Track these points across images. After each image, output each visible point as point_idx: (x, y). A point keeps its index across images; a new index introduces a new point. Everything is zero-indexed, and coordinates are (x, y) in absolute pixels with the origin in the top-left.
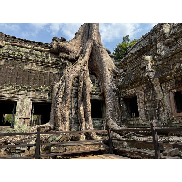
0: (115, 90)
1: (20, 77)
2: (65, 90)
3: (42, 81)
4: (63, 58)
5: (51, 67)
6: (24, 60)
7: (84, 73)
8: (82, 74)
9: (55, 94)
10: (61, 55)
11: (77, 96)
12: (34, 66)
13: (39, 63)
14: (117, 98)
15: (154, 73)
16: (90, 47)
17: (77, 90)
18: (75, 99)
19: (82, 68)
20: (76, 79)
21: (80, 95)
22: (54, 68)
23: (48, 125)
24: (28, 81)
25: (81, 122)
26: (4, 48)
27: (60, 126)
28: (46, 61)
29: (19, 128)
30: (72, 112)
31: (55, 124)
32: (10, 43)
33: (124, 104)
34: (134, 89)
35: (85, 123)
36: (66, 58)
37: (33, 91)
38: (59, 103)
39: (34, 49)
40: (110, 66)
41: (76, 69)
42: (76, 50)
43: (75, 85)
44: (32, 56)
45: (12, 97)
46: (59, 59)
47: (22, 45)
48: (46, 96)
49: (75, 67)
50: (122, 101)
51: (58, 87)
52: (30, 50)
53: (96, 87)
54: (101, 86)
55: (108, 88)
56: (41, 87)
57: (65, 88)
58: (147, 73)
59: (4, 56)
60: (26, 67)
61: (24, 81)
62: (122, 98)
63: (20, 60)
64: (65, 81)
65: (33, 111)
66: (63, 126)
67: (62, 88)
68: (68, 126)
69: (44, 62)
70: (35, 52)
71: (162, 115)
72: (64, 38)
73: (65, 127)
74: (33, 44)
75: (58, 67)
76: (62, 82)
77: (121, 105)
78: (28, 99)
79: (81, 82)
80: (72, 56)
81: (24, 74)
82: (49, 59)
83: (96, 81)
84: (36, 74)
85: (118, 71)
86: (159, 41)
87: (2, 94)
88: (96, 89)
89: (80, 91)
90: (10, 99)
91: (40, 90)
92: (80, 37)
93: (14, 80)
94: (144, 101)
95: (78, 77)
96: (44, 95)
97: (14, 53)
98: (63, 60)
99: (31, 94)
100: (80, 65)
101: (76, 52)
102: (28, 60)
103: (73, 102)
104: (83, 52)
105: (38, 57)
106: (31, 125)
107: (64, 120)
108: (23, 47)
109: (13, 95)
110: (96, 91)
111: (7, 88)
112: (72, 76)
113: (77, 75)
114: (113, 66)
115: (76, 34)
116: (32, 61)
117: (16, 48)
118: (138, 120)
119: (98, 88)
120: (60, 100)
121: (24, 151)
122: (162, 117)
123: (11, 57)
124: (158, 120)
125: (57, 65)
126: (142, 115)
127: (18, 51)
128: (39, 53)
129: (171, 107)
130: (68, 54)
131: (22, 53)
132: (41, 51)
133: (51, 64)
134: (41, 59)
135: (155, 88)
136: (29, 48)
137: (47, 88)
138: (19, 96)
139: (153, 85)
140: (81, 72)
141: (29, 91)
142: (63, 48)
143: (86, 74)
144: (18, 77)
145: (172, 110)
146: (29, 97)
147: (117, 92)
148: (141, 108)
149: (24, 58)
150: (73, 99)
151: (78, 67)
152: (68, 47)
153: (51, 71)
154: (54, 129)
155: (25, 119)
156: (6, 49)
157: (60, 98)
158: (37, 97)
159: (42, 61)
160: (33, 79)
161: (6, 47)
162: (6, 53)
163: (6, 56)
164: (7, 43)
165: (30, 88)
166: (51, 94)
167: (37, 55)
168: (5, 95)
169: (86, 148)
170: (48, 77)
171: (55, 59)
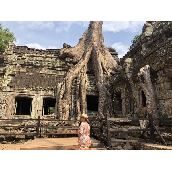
0: (109, 87)
1: (35, 81)
2: (65, 89)
3: (50, 82)
4: (68, 62)
5: (59, 70)
6: (40, 66)
7: (81, 75)
8: (79, 76)
9: (58, 93)
10: (67, 60)
11: (75, 93)
12: (47, 70)
13: (50, 68)
14: (110, 94)
15: (131, 74)
16: (89, 51)
17: (75, 88)
18: (74, 95)
19: (80, 71)
20: (75, 79)
21: (77, 93)
22: (62, 70)
23: (53, 115)
24: (40, 84)
25: (78, 114)
26: (26, 59)
27: (61, 116)
28: (56, 66)
29: (34, 116)
30: (71, 106)
31: (58, 114)
32: (30, 55)
33: (116, 99)
34: (120, 87)
35: (80, 114)
36: (71, 62)
37: (43, 90)
38: (60, 99)
39: (46, 57)
40: (111, 64)
41: (74, 72)
42: (78, 54)
43: (74, 84)
44: (45, 63)
45: (29, 95)
46: (65, 64)
47: (38, 55)
48: (53, 94)
49: (74, 70)
50: (114, 96)
51: (60, 87)
52: (44, 58)
53: (92, 86)
54: (96, 84)
55: (101, 85)
56: (49, 88)
57: (65, 87)
58: (125, 74)
59: (26, 65)
60: (41, 72)
61: (38, 83)
62: (115, 94)
63: (36, 67)
64: (66, 82)
65: (44, 105)
66: (64, 116)
67: (63, 87)
68: (68, 116)
69: (54, 67)
70: (47, 59)
71: (135, 109)
72: (69, 45)
73: (65, 117)
74: (46, 53)
75: (65, 69)
76: (64, 83)
77: (113, 100)
78: (40, 96)
79: (78, 82)
80: (75, 60)
81: (38, 78)
82: (57, 64)
83: (94, 80)
84: (47, 77)
85: (118, 69)
86: (144, 43)
87: (23, 93)
88: (92, 87)
89: (77, 89)
90: (28, 97)
91: (48, 89)
92: (83, 42)
93: (31, 83)
94: (125, 97)
95: (76, 78)
96: (51, 93)
97: (33, 62)
98: (68, 64)
99: (42, 93)
100: (79, 68)
101: (79, 56)
102: (42, 66)
103: (72, 98)
104: (84, 56)
105: (49, 63)
106: (42, 115)
107: (64, 112)
108: (38, 57)
109: (30, 94)
110: (92, 89)
111: (26, 89)
112: (71, 78)
113: (76, 76)
114: (114, 64)
115: (80, 40)
116: (45, 66)
117: (34, 58)
118: (122, 113)
119: (93, 86)
120: (61, 97)
121: (33, 131)
122: (136, 111)
123: (30, 66)
124: (133, 113)
125: (64, 68)
126: (124, 109)
127: (36, 60)
128: (50, 60)
129: (140, 103)
130: (73, 58)
131: (37, 62)
132: (52, 58)
133: (59, 68)
134: (51, 65)
135: (132, 87)
136: (43, 57)
137: (53, 88)
138: (34, 94)
139: (130, 84)
140: (78, 74)
141: (41, 91)
142: (68, 54)
143: (83, 75)
144: (34, 81)
145: (140, 105)
146: (40, 95)
147: (110, 89)
148: (123, 103)
149: (39, 65)
150: (72, 96)
151: (77, 70)
152: (71, 53)
153: (60, 73)
154: (57, 118)
155: (38, 110)
156: (27, 60)
157: (61, 96)
158: (46, 95)
159: (52, 66)
160: (44, 81)
161: (27, 58)
162: (27, 63)
163: (27, 65)
164: (28, 55)
165: (41, 89)
166: (56, 92)
167: (48, 61)
168: (25, 94)
169: (72, 131)
170: (55, 79)
171: (62, 63)
